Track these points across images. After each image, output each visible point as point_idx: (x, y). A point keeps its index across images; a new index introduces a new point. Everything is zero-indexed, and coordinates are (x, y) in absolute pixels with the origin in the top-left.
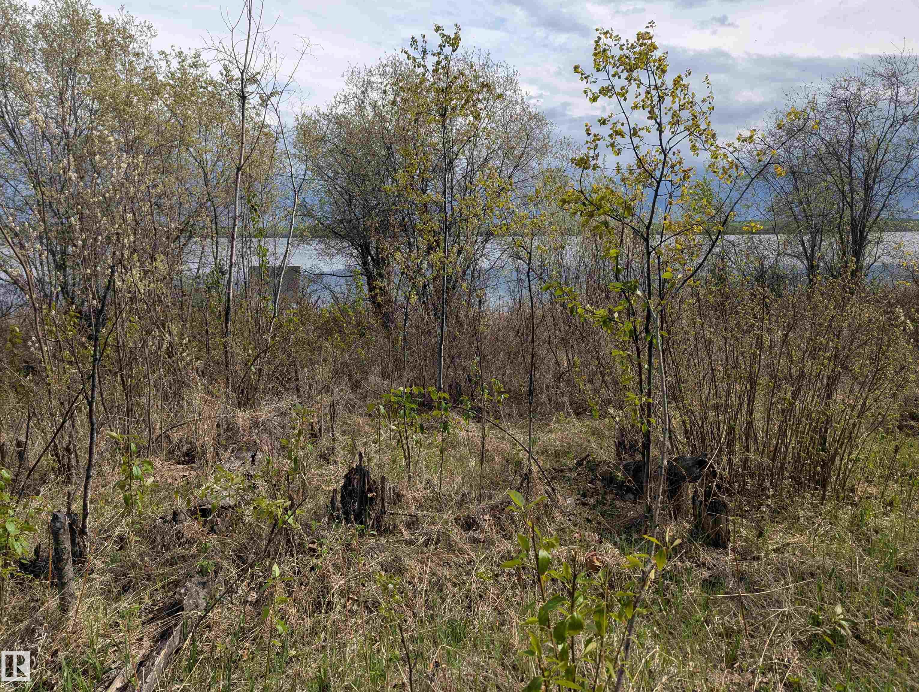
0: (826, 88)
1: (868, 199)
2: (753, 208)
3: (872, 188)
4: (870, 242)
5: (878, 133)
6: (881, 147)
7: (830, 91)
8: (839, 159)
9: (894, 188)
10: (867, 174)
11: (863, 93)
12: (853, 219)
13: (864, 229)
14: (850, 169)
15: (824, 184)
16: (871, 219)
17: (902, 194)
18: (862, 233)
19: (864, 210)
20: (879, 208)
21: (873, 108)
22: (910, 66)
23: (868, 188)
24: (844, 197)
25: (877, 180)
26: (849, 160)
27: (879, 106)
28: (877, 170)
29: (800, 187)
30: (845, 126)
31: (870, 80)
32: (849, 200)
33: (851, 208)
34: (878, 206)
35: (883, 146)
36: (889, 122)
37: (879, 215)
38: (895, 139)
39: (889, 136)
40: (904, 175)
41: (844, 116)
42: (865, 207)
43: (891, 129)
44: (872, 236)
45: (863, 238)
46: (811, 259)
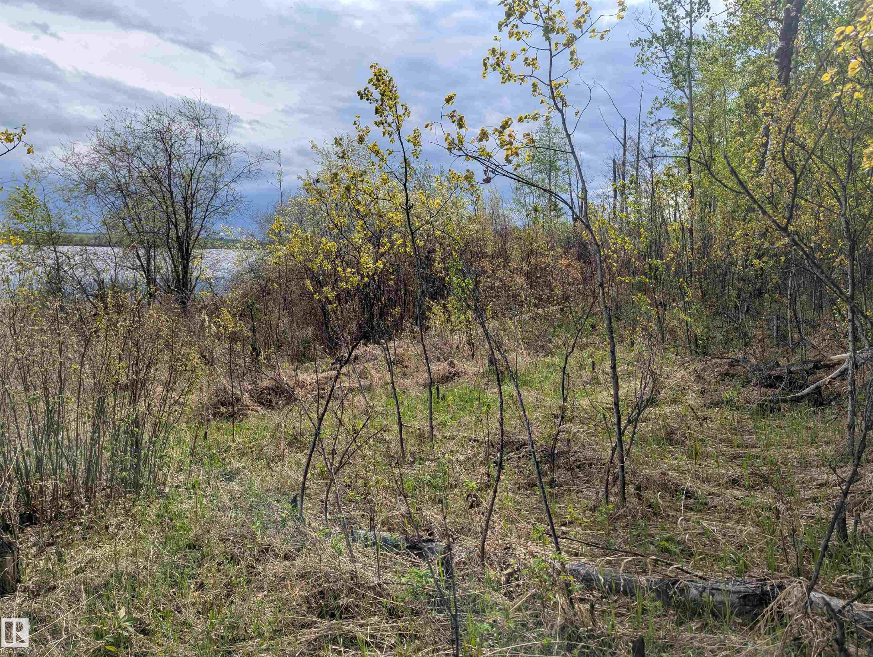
0: (141, 116)
1: (189, 220)
2: (85, 221)
3: (191, 212)
4: (194, 258)
5: (190, 165)
6: (194, 177)
7: (145, 120)
8: (160, 183)
9: (208, 213)
10: (185, 198)
11: (173, 128)
12: (178, 237)
13: (188, 246)
14: (171, 193)
15: (151, 205)
16: (193, 238)
17: (213, 218)
18: (187, 250)
19: (187, 229)
20: (198, 230)
21: (183, 143)
22: (208, 113)
23: (188, 212)
24: (168, 218)
25: (194, 205)
26: (169, 185)
27: (188, 142)
28: (193, 196)
29: (130, 205)
30: (162, 154)
31: (178, 118)
32: (174, 220)
33: (176, 227)
34: (197, 227)
35: (195, 176)
36: (197, 157)
37: (198, 235)
38: (204, 172)
39: (198, 168)
40: (213, 203)
41: (160, 144)
42: (187, 226)
43: (200, 163)
44: (195, 252)
45: (188, 254)
46: (147, 271)
